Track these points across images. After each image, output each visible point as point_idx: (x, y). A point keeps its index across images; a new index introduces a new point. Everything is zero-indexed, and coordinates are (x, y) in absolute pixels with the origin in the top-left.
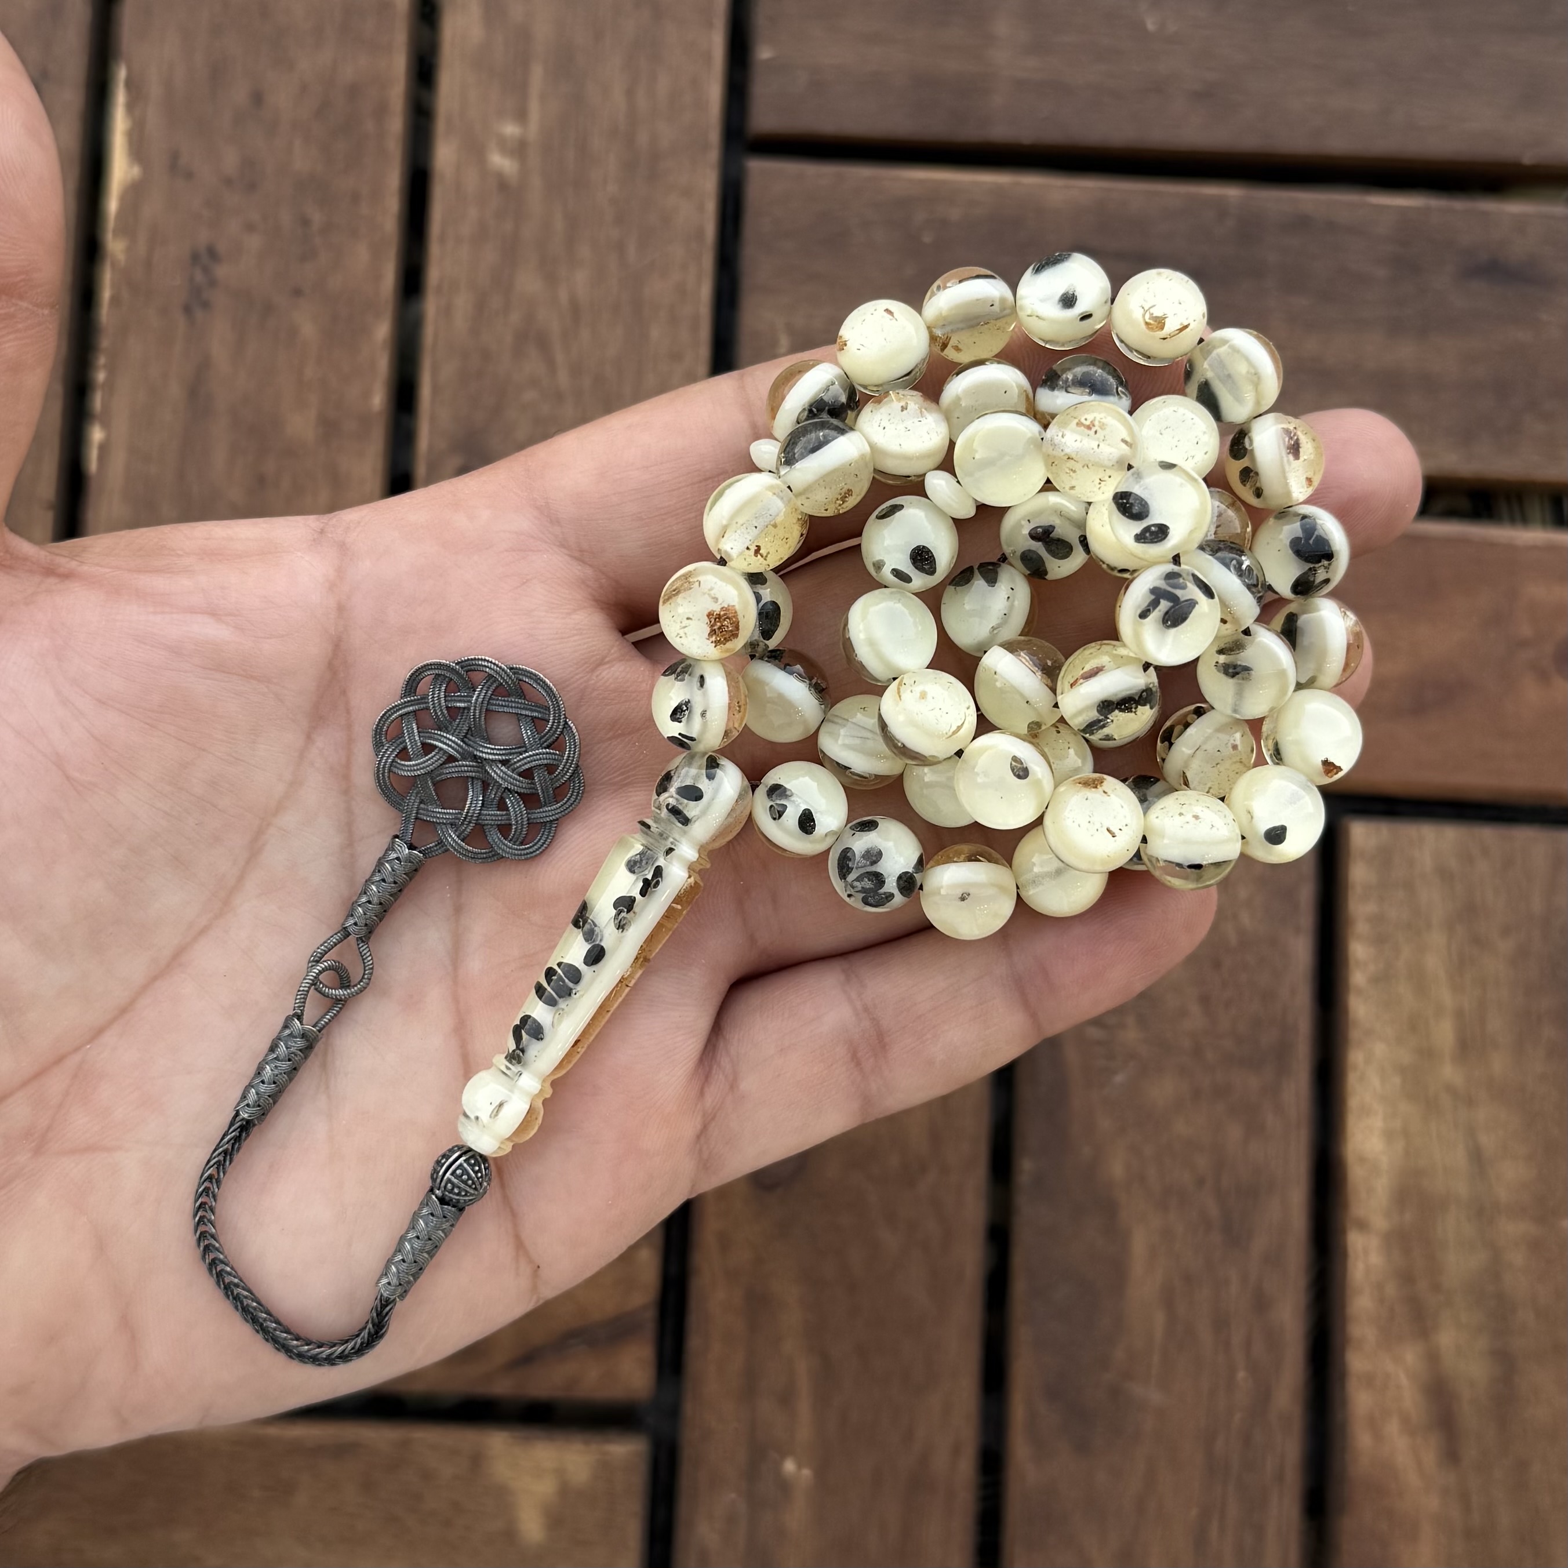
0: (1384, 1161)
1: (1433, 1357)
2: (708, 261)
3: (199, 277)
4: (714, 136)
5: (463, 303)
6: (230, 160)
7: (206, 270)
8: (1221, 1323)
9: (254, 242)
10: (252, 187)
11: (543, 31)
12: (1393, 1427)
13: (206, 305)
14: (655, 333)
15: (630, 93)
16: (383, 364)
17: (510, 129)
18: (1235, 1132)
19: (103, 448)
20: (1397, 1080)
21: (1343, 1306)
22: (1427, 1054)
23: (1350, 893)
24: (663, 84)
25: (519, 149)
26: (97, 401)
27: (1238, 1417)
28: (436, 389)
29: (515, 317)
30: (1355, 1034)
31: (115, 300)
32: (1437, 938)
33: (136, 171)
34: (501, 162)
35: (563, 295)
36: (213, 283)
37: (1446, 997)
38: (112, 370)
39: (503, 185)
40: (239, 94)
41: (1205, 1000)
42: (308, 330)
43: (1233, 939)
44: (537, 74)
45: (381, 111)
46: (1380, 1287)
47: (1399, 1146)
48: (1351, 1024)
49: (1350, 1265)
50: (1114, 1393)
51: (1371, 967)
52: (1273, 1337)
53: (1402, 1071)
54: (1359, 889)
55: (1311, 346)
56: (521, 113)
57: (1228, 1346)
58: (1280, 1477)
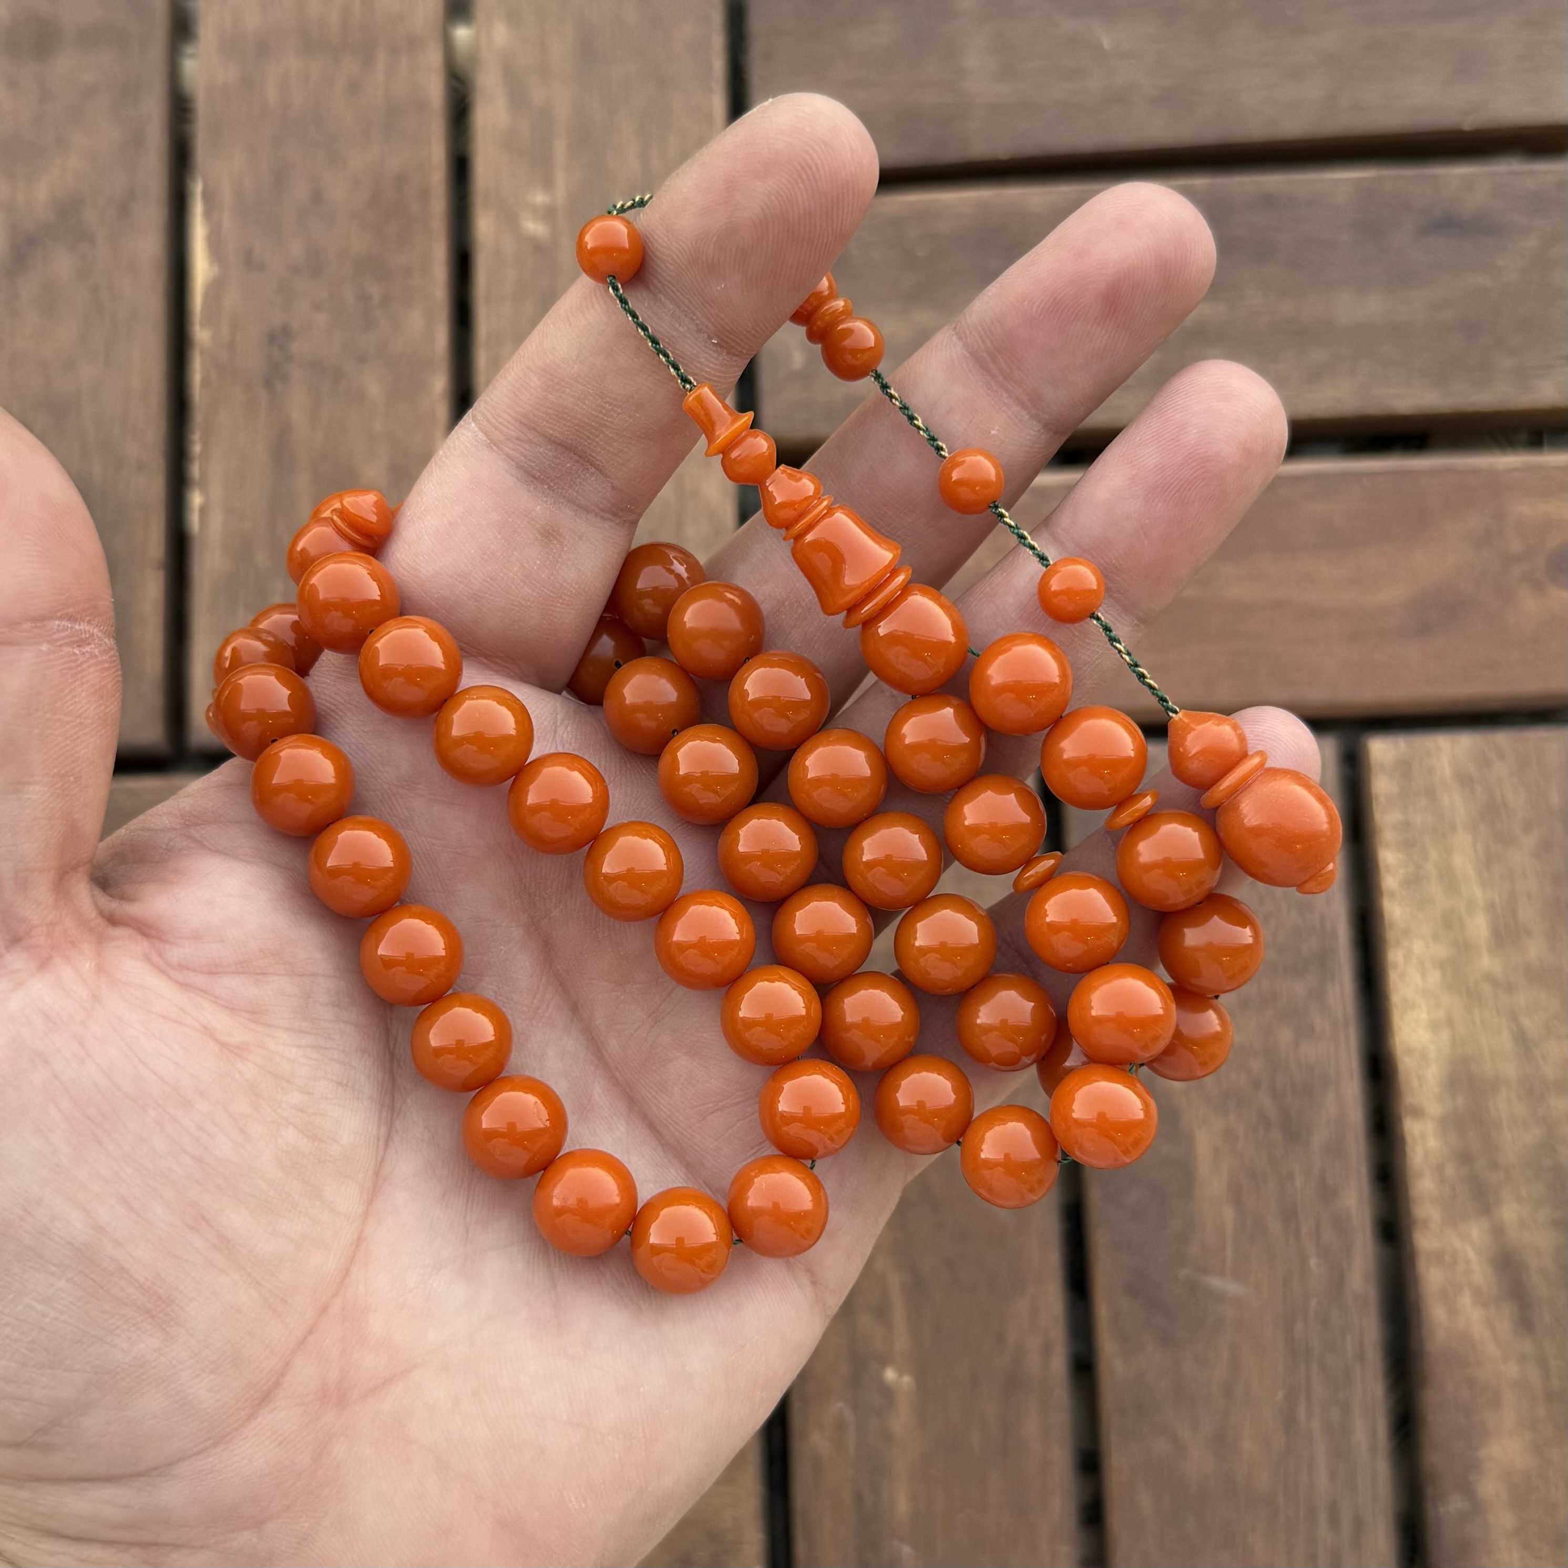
0: (1433, 1050)
1: (1498, 1232)
3: (276, 353)
6: (296, 249)
7: (282, 348)
10: (317, 272)
11: (562, 111)
12: (1466, 1300)
13: (284, 378)
17: (540, 198)
19: (203, 510)
20: (1437, 974)
21: (1406, 1190)
22: (1464, 947)
23: (1375, 804)
25: (549, 214)
26: (195, 470)
30: (1391, 935)
31: (206, 382)
32: (1462, 840)
33: (216, 270)
34: (533, 227)
36: (289, 358)
39: (538, 247)
40: (300, 193)
42: (375, 390)
44: (560, 149)
46: (1440, 1169)
47: (1445, 1035)
48: (1387, 926)
49: (1409, 1150)
50: (1193, 1287)
51: (1402, 871)
52: (1341, 1224)
53: (1441, 965)
54: (1382, 800)
55: (1286, 309)
56: (549, 184)
57: (1297, 1234)
58: (1361, 1355)
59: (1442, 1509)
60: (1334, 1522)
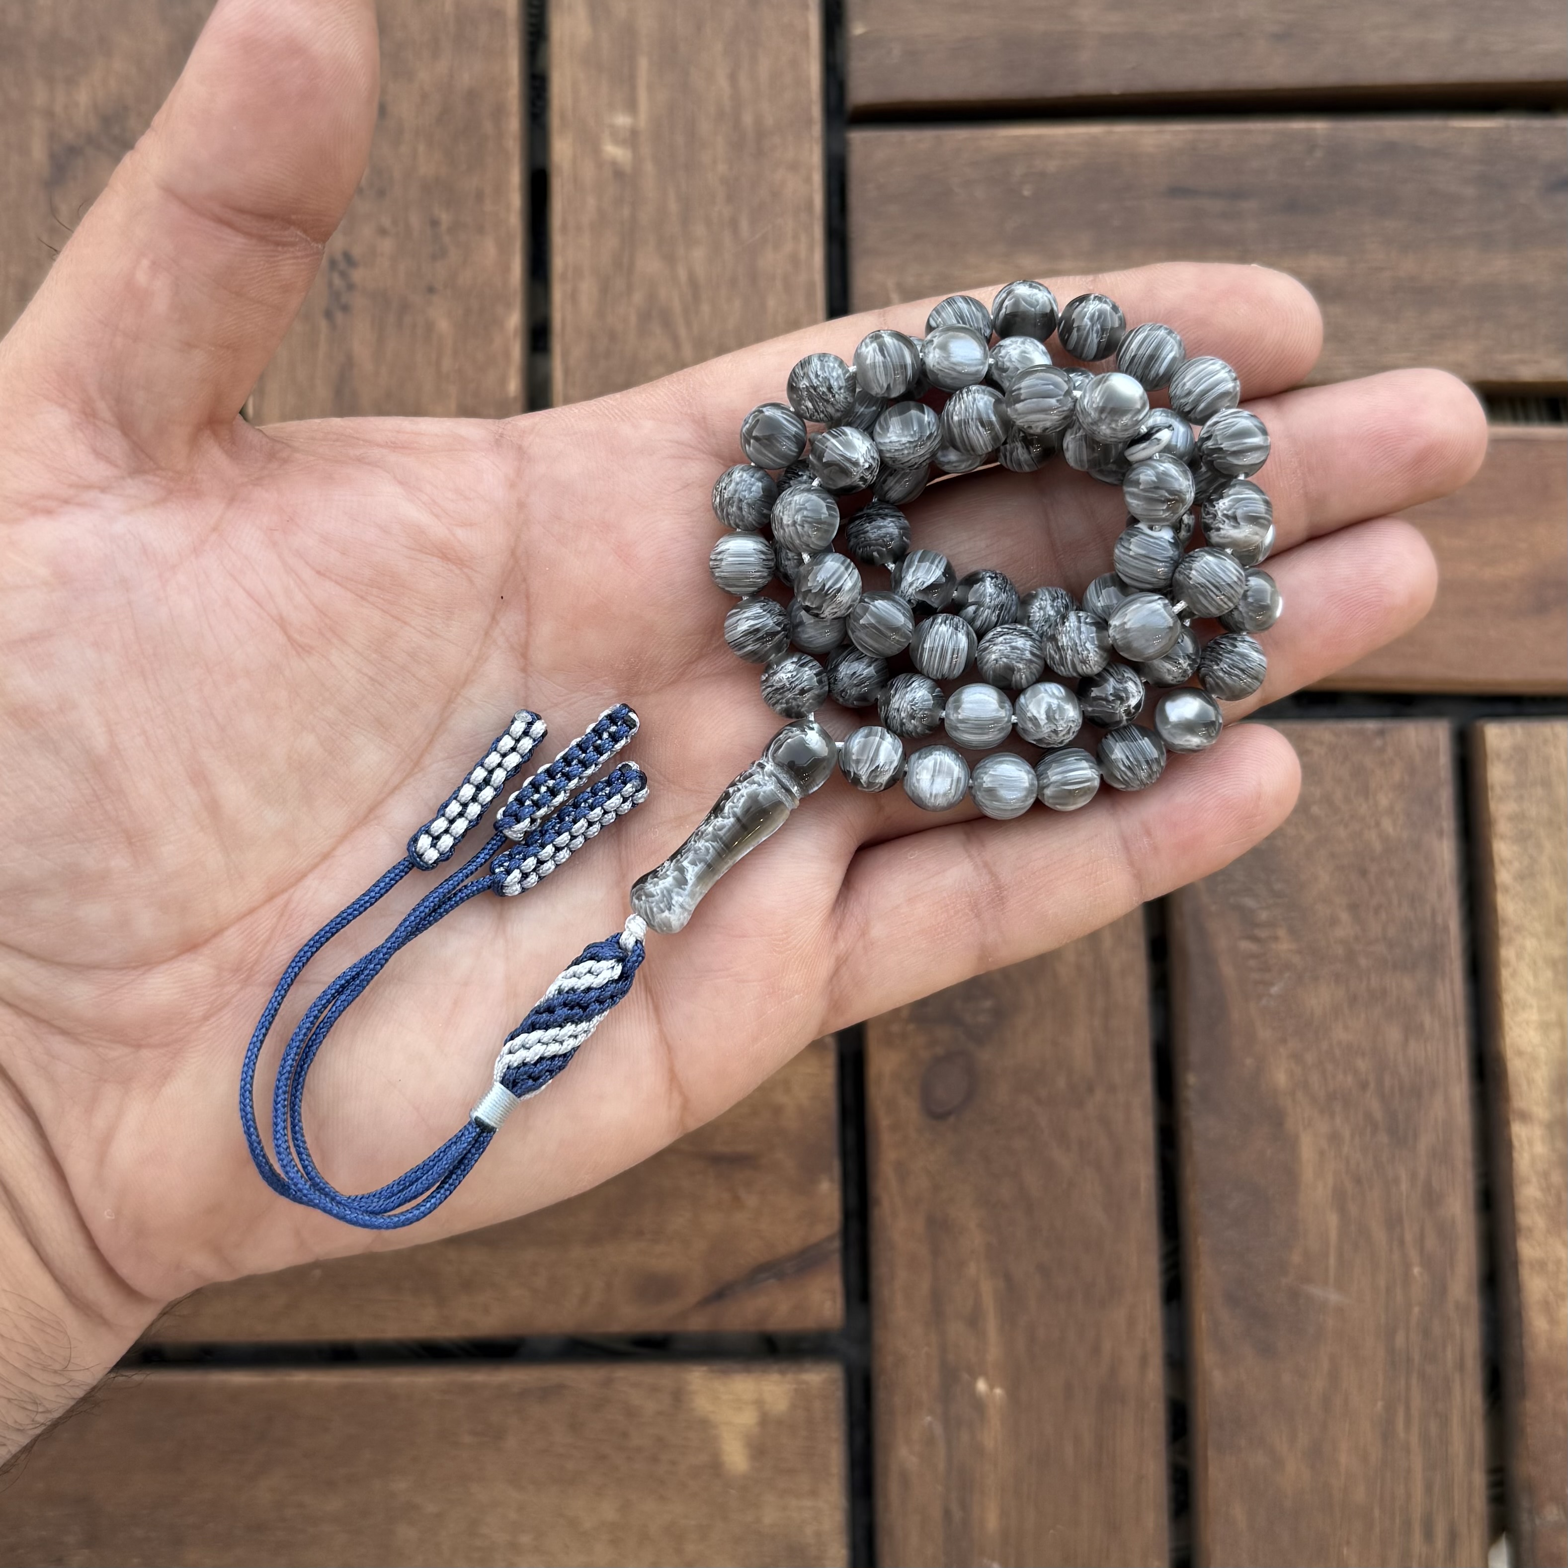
0: (1542, 1052)
2: (818, 231)
3: (337, 281)
4: (816, 111)
5: (588, 288)
7: (344, 275)
8: (1393, 1222)
9: (387, 245)
10: (381, 193)
11: (646, 24)
13: (345, 308)
14: (771, 303)
15: (733, 78)
16: (517, 350)
17: (622, 120)
18: (1393, 1034)
20: (1549, 974)
21: (1512, 1197)
23: (1489, 794)
24: (764, 66)
25: (632, 139)
27: (1416, 1310)
28: (567, 372)
29: (638, 297)
30: (1504, 932)
34: (614, 151)
35: (682, 274)
36: (351, 287)
39: (618, 174)
41: (1353, 908)
42: (444, 325)
43: (1378, 847)
44: (644, 66)
45: (499, 112)
46: (1546, 1175)
47: (1556, 1035)
48: (1500, 923)
49: (1516, 1155)
50: (1294, 1295)
51: (1516, 864)
52: (1444, 1232)
53: (1553, 963)
54: (1498, 791)
55: (1408, 266)
56: (632, 106)
57: (1402, 1242)
58: (1461, 1366)
59: (1538, 1522)
60: (1429, 1535)
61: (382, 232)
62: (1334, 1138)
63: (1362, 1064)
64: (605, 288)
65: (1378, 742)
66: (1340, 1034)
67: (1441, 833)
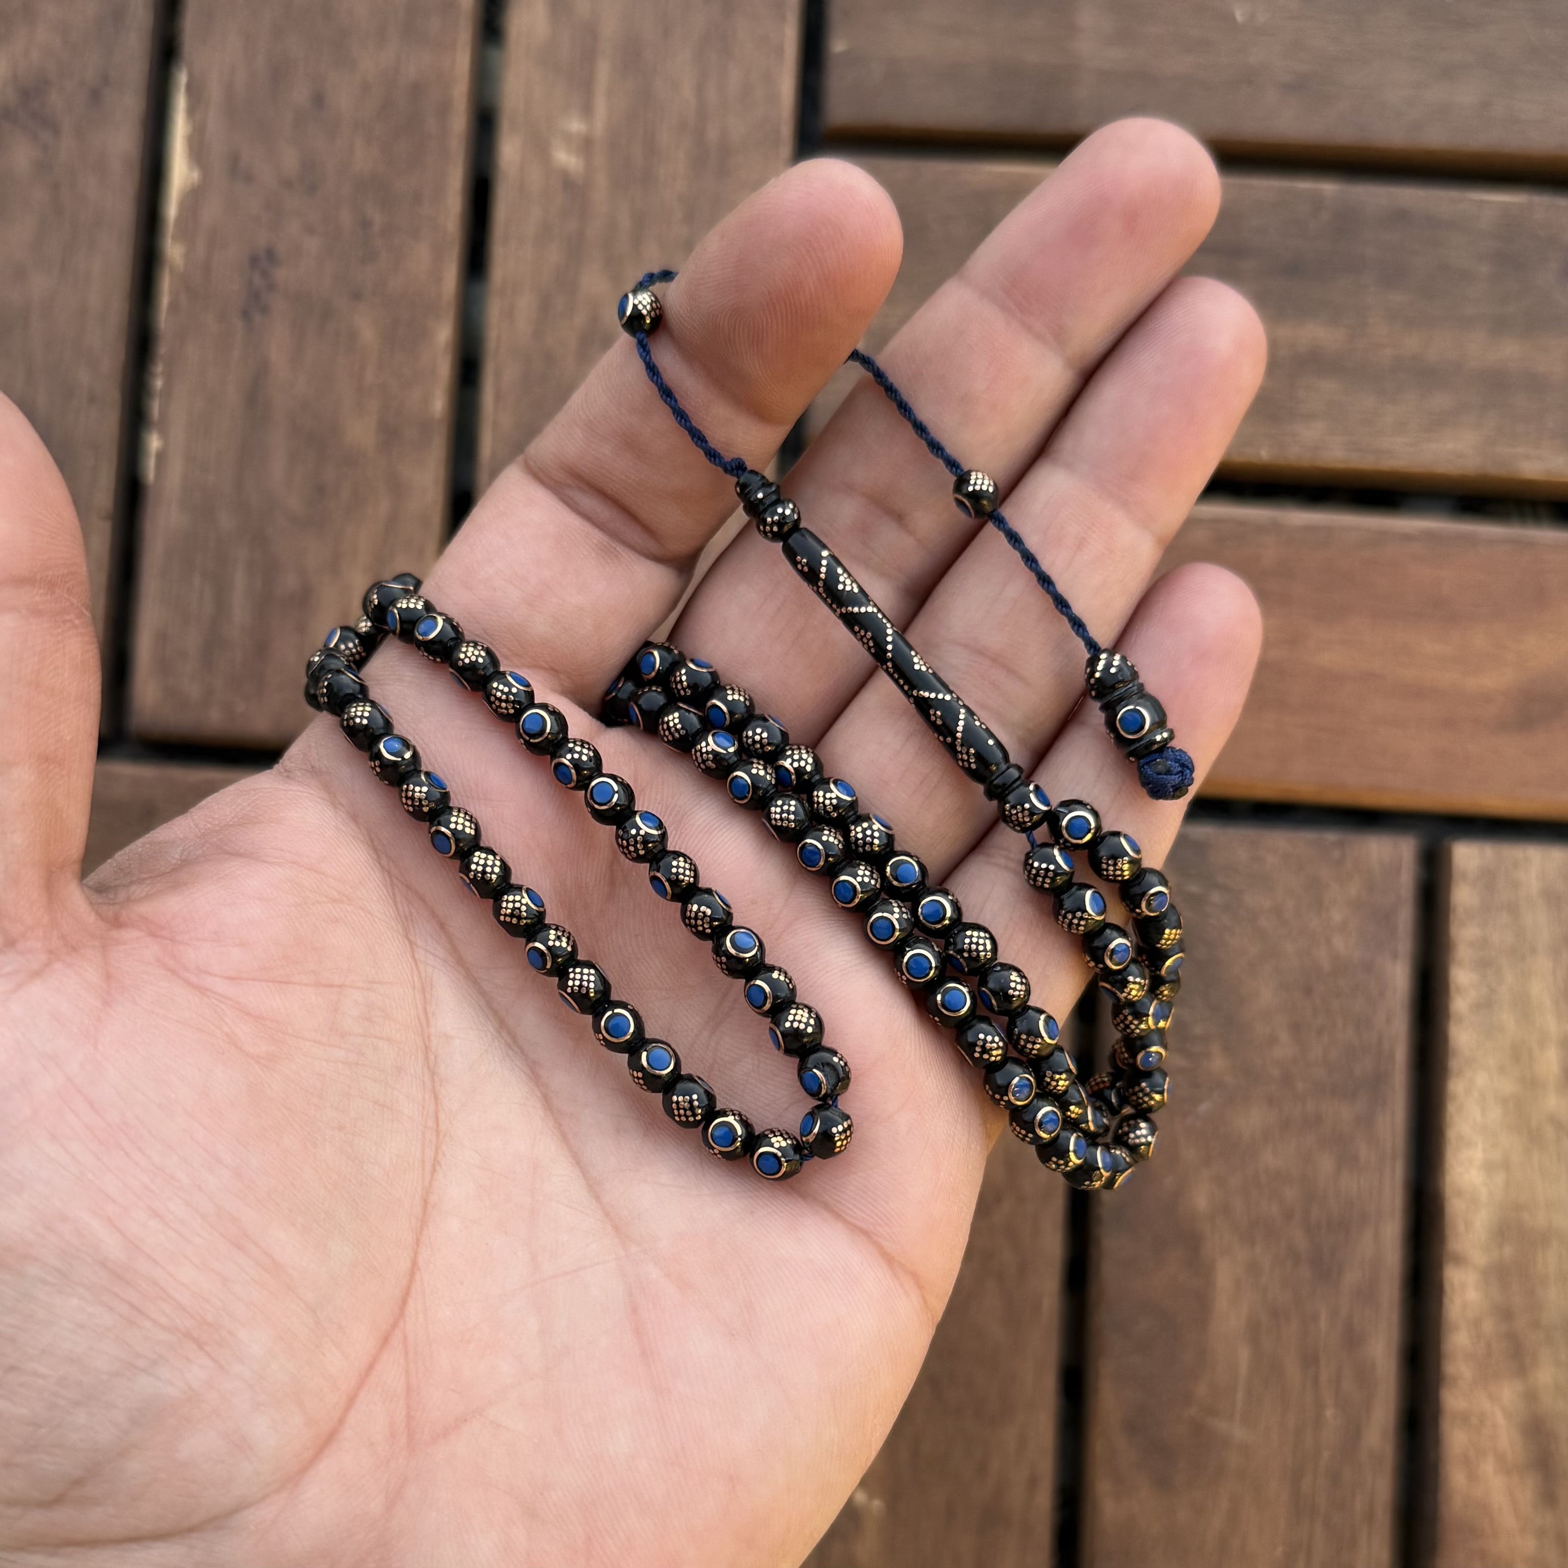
0: (1485, 1194)
1: (1531, 1396)
3: (258, 280)
4: (787, 131)
5: (526, 304)
6: (290, 160)
7: (265, 274)
8: (1309, 1359)
9: (313, 244)
11: (610, 27)
12: (1488, 1467)
13: (265, 310)
15: (700, 88)
17: (576, 126)
18: (1326, 1164)
19: (161, 456)
20: (1498, 1112)
21: (1439, 1344)
22: (1532, 1084)
23: (1452, 916)
24: (734, 79)
25: (586, 145)
26: (155, 408)
27: (1326, 1455)
28: (498, 396)
29: (580, 320)
30: (1454, 1064)
31: (174, 306)
32: (1543, 964)
33: (196, 175)
36: (272, 287)
37: (1550, 1023)
38: (169, 378)
39: (568, 183)
40: (300, 94)
41: (1296, 1028)
42: (368, 334)
43: (1326, 965)
44: (604, 70)
45: (444, 109)
48: (1451, 1053)
50: (1197, 1428)
51: (1475, 993)
52: (1363, 1375)
53: (1504, 1101)
54: (1462, 912)
55: (1412, 343)
56: (587, 110)
57: (1316, 1381)
58: (1370, 1516)
61: (310, 230)
62: (1253, 1268)
63: (1291, 1194)
64: (545, 306)
65: (1336, 854)
66: (1269, 1159)
67: (1395, 956)
